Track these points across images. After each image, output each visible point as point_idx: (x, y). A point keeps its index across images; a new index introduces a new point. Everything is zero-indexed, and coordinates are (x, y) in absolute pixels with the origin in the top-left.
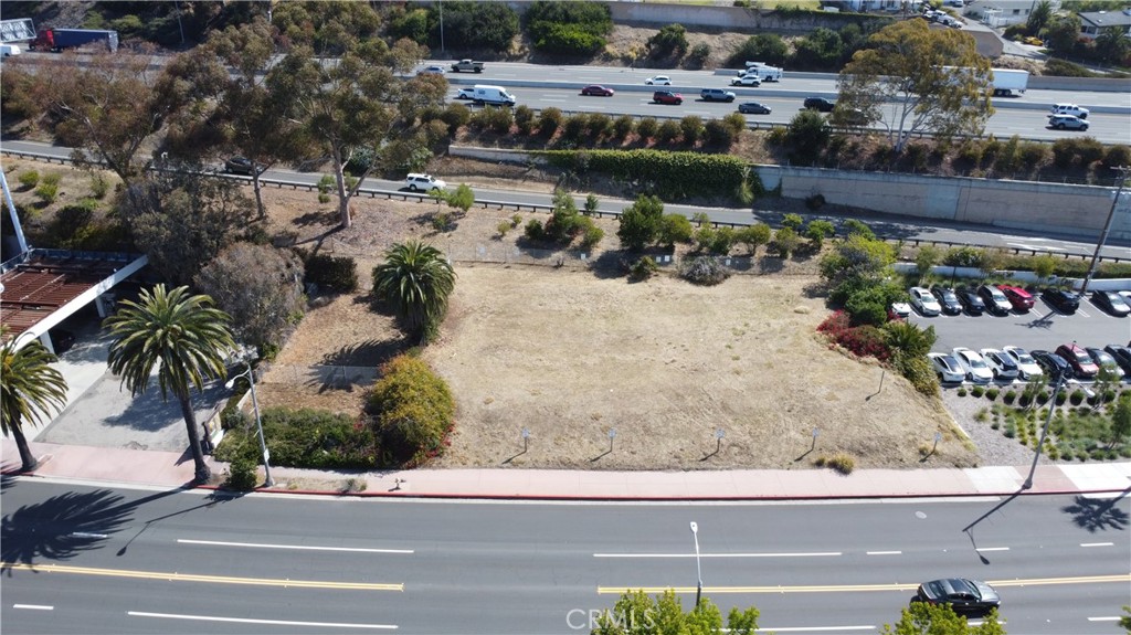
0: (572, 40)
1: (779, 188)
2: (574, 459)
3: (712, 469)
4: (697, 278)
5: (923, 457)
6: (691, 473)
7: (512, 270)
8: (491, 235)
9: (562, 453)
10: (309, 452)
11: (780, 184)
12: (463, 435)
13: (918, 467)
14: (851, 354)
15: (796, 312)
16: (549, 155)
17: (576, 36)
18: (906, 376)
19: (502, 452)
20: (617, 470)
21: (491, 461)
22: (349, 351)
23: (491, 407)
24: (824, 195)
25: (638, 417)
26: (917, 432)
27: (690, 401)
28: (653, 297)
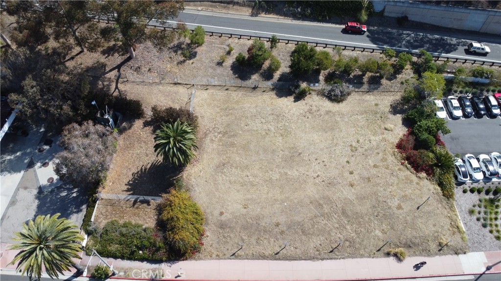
1: (383, 11)
2: (267, 254)
3: (335, 259)
4: (333, 98)
5: (440, 248)
6: (324, 261)
7: (229, 92)
8: (216, 61)
10: (133, 253)
11: (384, 9)
13: (437, 254)
14: (412, 170)
15: (386, 129)
18: (439, 185)
19: (230, 248)
20: (288, 260)
21: (224, 255)
23: (223, 218)
24: (408, 16)
26: (440, 230)
27: (326, 209)
28: (308, 114)
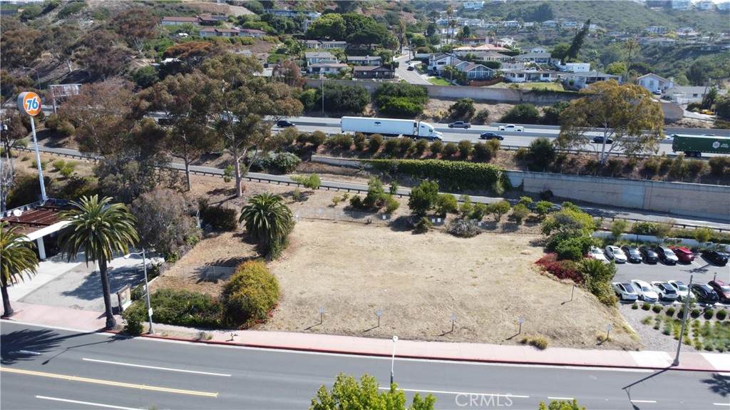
0: (402, 107)
1: (522, 186)
2: (353, 330)
4: (458, 233)
5: (599, 342)
7: (338, 224)
8: (328, 205)
9: (346, 326)
10: (180, 315)
11: (523, 183)
12: (282, 311)
14: (555, 277)
15: (522, 253)
16: (373, 162)
17: (404, 104)
18: (593, 293)
19: (306, 323)
20: (381, 338)
21: (297, 328)
22: (222, 261)
23: (303, 296)
24: (552, 190)
25: (400, 307)
26: (597, 326)
27: (438, 300)
28: (427, 242)
